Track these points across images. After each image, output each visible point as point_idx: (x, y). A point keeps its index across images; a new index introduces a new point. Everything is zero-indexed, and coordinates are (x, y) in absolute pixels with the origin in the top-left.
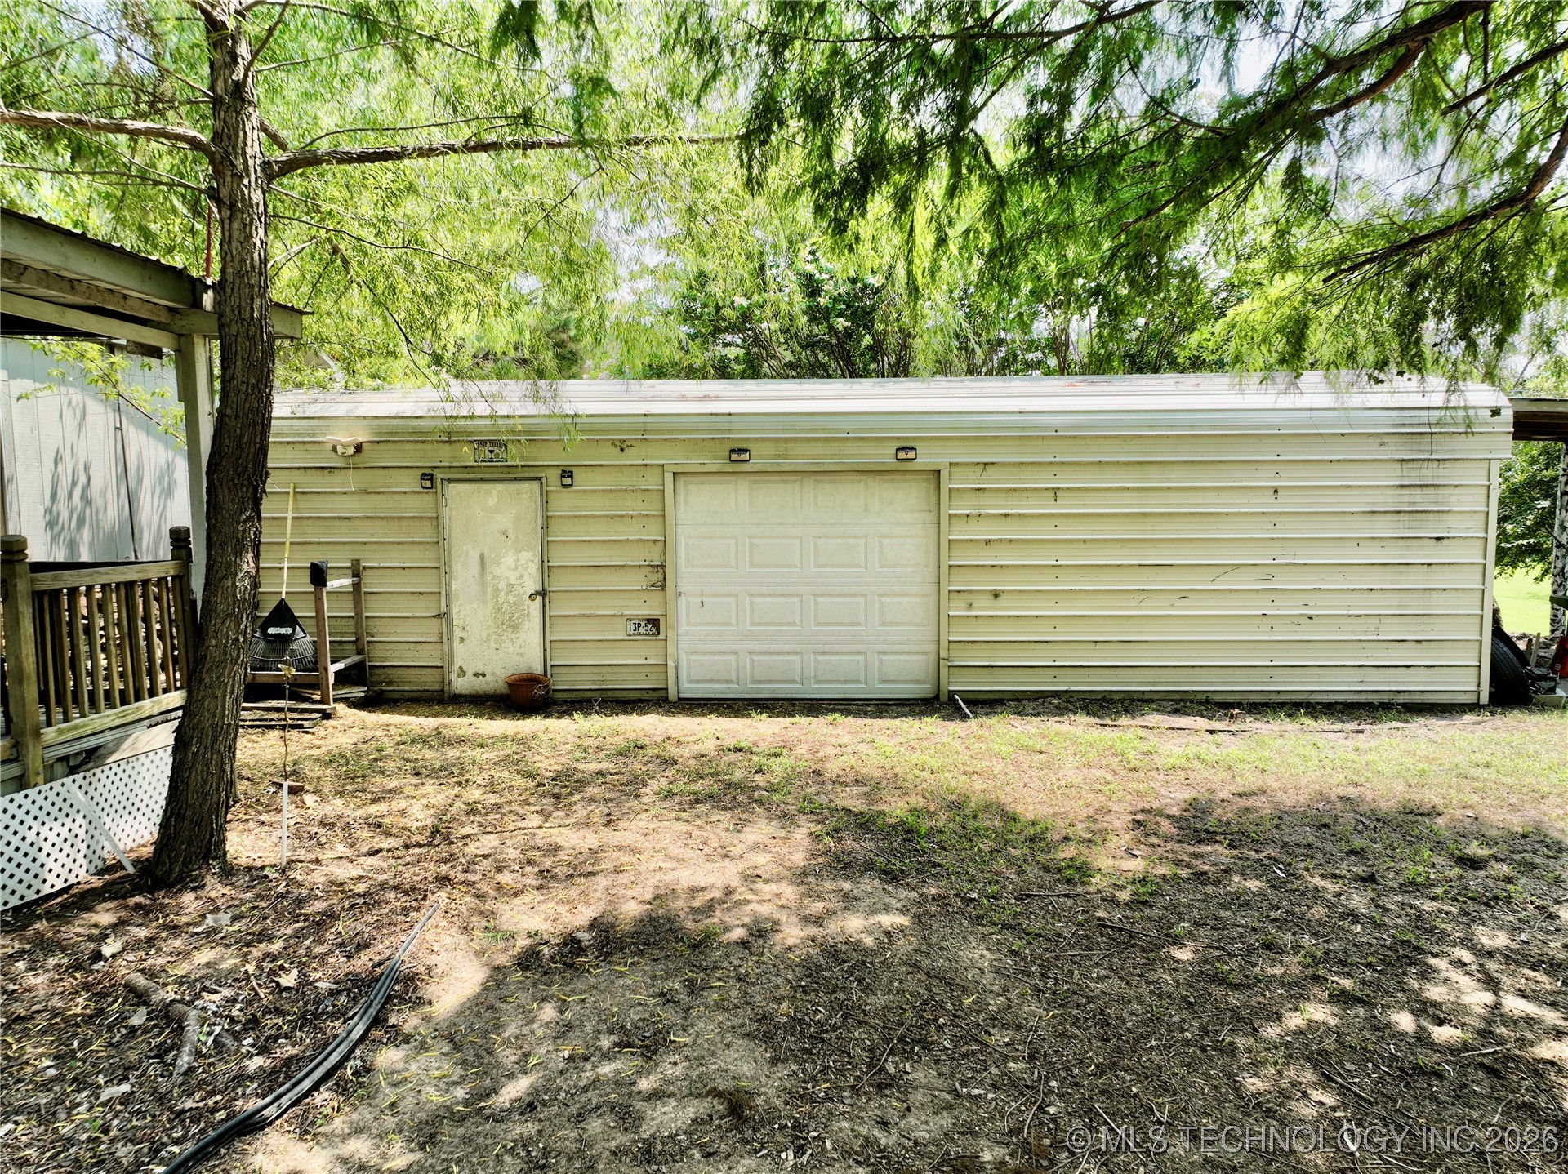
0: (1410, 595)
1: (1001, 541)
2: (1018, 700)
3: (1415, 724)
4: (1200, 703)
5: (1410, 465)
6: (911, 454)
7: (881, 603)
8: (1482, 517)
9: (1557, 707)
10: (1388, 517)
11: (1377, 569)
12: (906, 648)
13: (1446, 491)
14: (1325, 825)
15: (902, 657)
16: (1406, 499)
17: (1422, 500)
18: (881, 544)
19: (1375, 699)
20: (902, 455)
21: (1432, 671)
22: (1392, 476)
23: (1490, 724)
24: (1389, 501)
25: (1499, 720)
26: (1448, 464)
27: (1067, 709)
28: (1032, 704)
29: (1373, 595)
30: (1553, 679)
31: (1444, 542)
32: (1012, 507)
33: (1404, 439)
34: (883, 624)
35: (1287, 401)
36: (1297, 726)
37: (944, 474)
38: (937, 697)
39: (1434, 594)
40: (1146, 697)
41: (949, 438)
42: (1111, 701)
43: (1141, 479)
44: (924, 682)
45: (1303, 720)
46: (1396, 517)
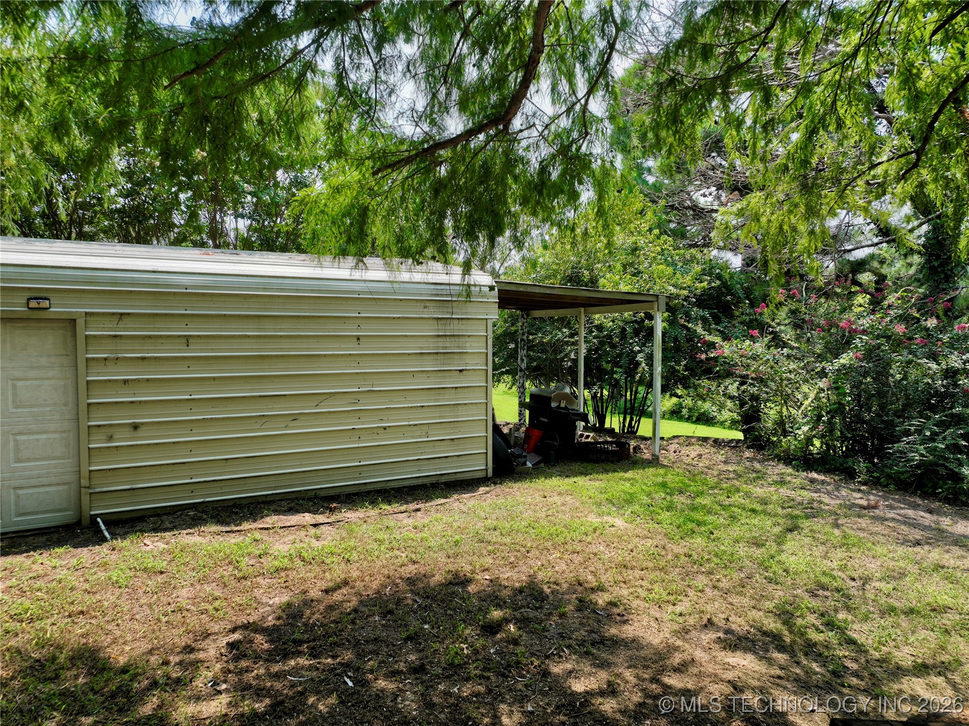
0: (446, 409)
1: (138, 380)
2: (159, 515)
3: (452, 499)
4: (310, 499)
5: (443, 322)
6: (45, 304)
7: (16, 441)
8: (484, 356)
9: (527, 474)
10: (431, 357)
11: (425, 392)
12: (45, 481)
13: (464, 339)
14: (391, 612)
15: (41, 490)
16: (441, 345)
17: (451, 346)
18: (14, 387)
19: (427, 481)
20: (33, 304)
21: (461, 458)
22: (430, 330)
23: (493, 493)
24: (430, 346)
25: (498, 489)
26: (464, 322)
27: (200, 519)
28: (171, 518)
29: (424, 410)
30: (525, 457)
31: (464, 372)
32: (148, 351)
33: (438, 304)
34: (18, 460)
35: (357, 275)
36: (377, 511)
37: (80, 322)
38: (79, 523)
39: (460, 408)
40: (269, 499)
41: (84, 291)
42: (241, 507)
43: (260, 330)
44: (65, 510)
45: (382, 506)
46: (435, 357)
